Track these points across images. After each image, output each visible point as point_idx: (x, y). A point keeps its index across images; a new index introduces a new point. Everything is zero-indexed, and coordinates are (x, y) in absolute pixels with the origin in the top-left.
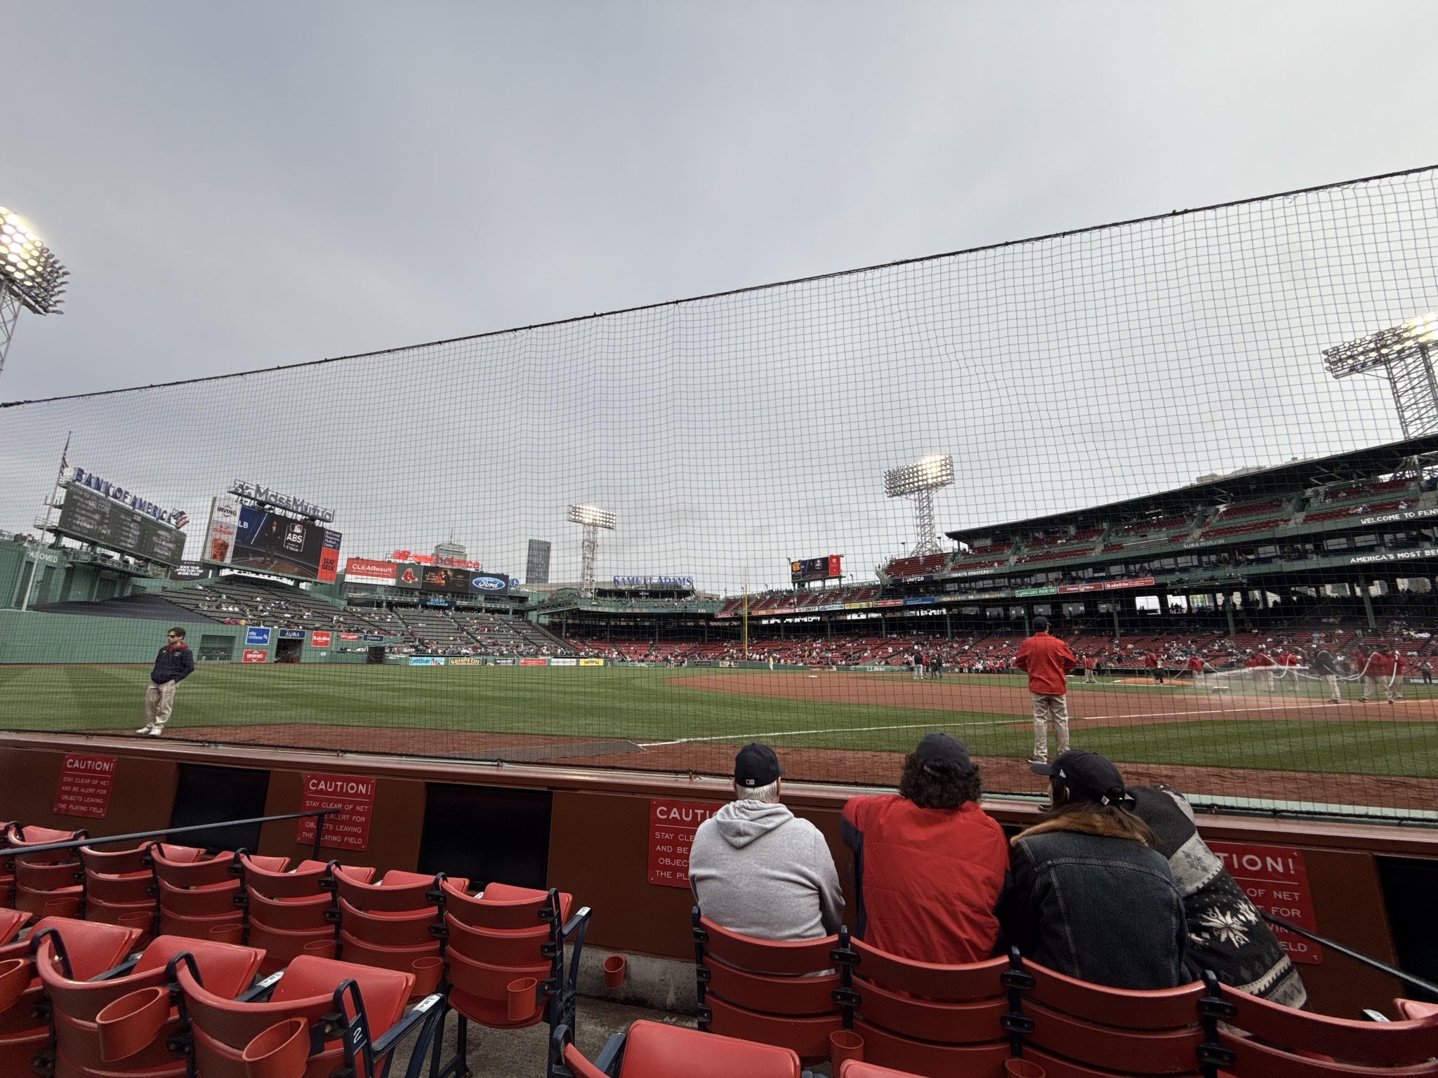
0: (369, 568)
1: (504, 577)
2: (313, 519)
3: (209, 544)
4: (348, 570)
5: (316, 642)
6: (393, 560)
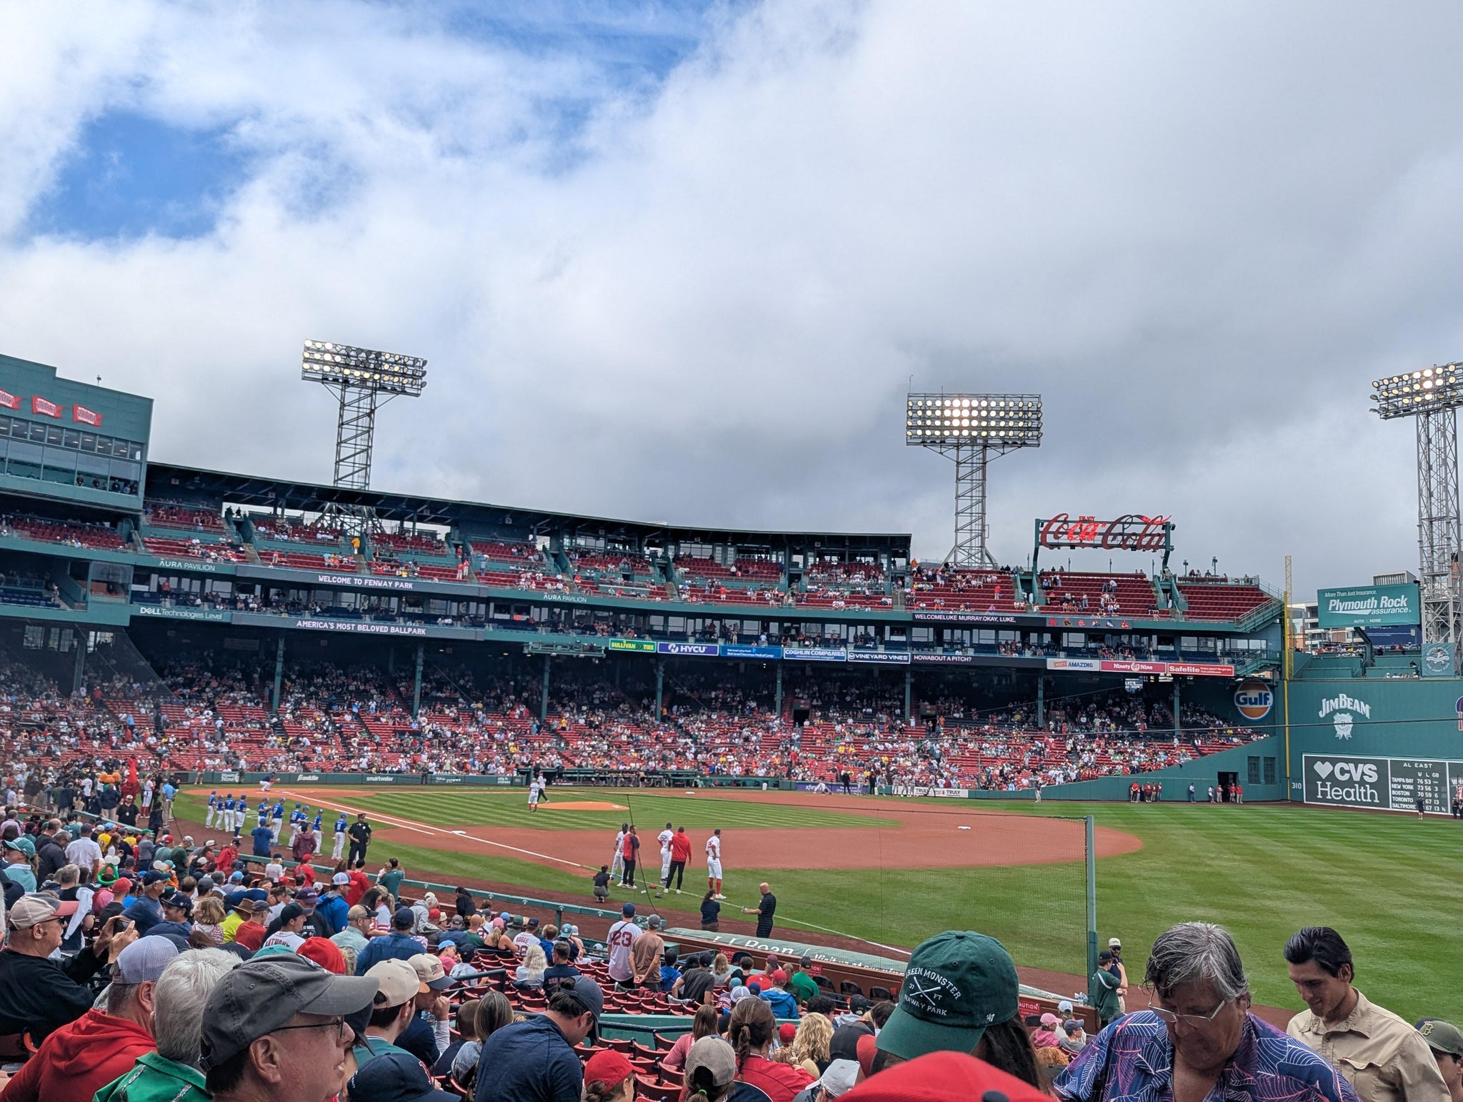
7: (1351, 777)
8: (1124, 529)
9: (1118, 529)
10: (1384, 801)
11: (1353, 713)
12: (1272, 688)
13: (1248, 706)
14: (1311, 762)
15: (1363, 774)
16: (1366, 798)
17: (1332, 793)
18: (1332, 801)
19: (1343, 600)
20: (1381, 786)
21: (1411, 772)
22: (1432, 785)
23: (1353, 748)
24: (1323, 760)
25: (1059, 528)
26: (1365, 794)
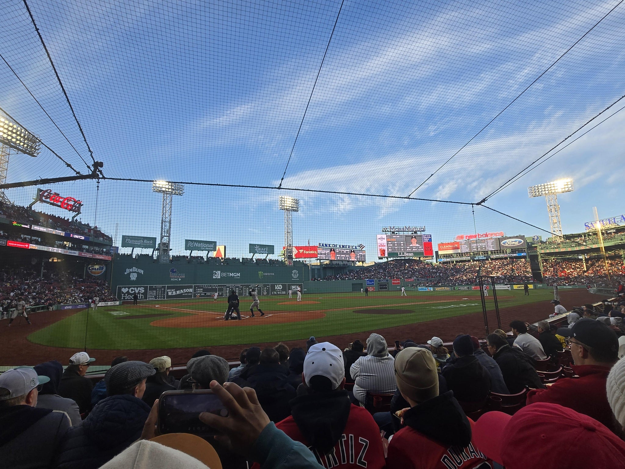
0: (447, 246)
1: (522, 237)
2: (416, 232)
3: (379, 251)
4: (440, 249)
5: (393, 283)
6: (457, 241)
7: (135, 292)
8: (68, 201)
9: (66, 202)
10: (146, 298)
11: (138, 273)
12: (106, 266)
13: (94, 271)
14: (120, 289)
15: (139, 290)
16: (139, 297)
17: (127, 297)
18: (127, 299)
19: (131, 239)
20: (145, 294)
21: (156, 289)
22: (161, 292)
23: (137, 283)
24: (125, 288)
25: (48, 195)
26: (139, 296)
